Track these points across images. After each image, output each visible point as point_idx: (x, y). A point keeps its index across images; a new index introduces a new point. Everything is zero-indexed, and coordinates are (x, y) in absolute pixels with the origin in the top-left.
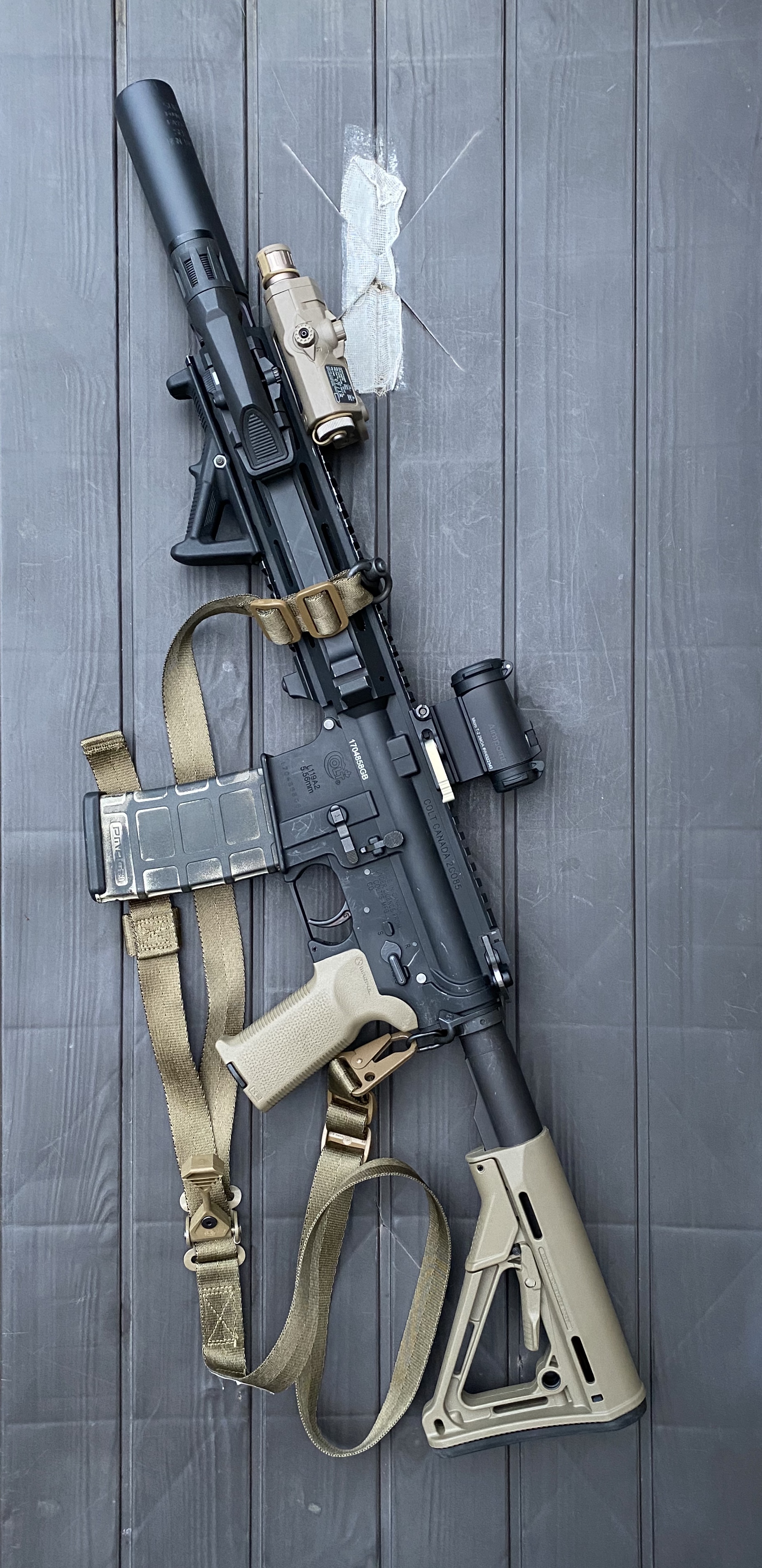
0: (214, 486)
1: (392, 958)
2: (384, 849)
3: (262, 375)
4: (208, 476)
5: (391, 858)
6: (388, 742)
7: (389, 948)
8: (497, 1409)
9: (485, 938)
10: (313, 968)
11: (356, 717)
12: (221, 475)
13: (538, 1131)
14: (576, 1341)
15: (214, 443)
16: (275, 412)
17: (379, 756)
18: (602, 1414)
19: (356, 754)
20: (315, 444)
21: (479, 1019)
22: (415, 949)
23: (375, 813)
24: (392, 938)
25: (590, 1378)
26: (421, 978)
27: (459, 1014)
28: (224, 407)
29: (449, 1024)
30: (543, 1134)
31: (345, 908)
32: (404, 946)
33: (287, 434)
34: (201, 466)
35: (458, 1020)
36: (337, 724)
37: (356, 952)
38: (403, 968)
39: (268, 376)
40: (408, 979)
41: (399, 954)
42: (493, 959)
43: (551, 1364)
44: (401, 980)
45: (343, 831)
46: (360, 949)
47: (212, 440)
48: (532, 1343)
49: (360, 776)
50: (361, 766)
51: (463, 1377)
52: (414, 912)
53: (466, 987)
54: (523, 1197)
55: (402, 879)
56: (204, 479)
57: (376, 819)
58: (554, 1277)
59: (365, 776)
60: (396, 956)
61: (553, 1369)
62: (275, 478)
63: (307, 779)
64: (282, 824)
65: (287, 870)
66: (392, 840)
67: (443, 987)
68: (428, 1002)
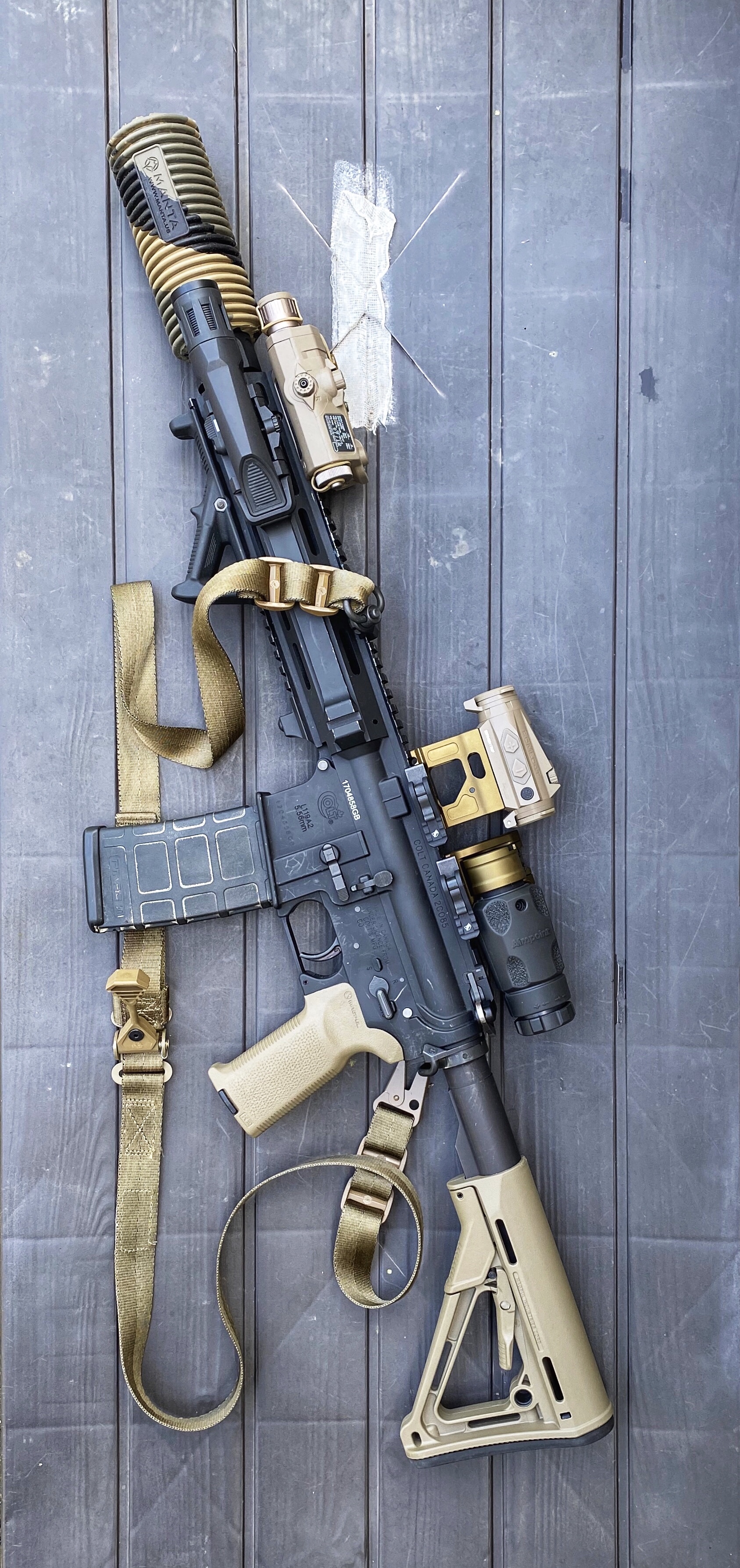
0: (215, 529)
1: (380, 993)
2: (374, 887)
3: (261, 424)
4: (208, 520)
5: (381, 896)
6: (380, 784)
7: (377, 984)
8: (472, 1424)
9: (470, 975)
10: (304, 1000)
11: (349, 758)
12: (221, 518)
13: (518, 1160)
14: (547, 1362)
15: (215, 485)
16: (273, 460)
17: (372, 796)
18: (570, 1430)
19: (349, 794)
20: (315, 492)
21: (462, 1053)
22: (403, 984)
23: (367, 853)
24: (380, 974)
25: (559, 1396)
26: (407, 1013)
27: (443, 1048)
28: (225, 453)
29: (433, 1057)
30: (520, 1164)
31: (335, 944)
32: (391, 980)
33: (286, 482)
34: (202, 508)
35: (442, 1053)
36: (331, 764)
37: (345, 987)
38: (389, 1002)
39: (268, 426)
40: (394, 1013)
41: (387, 988)
42: (477, 996)
43: (523, 1383)
44: (388, 1014)
45: (335, 869)
46: (349, 983)
47: (213, 483)
48: (506, 1362)
49: (352, 816)
50: (353, 807)
51: (440, 1393)
52: (401, 948)
53: (450, 1023)
54: (500, 1223)
55: (391, 916)
56: (205, 521)
57: (367, 858)
58: (527, 1299)
59: (357, 817)
60: (384, 991)
61: (525, 1387)
62: (275, 524)
63: (301, 818)
64: (275, 861)
65: (279, 906)
66: (383, 879)
67: (428, 1021)
68: (413, 1035)
